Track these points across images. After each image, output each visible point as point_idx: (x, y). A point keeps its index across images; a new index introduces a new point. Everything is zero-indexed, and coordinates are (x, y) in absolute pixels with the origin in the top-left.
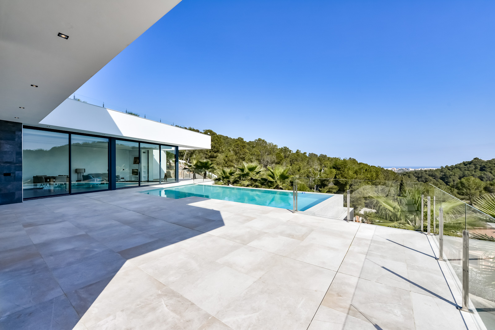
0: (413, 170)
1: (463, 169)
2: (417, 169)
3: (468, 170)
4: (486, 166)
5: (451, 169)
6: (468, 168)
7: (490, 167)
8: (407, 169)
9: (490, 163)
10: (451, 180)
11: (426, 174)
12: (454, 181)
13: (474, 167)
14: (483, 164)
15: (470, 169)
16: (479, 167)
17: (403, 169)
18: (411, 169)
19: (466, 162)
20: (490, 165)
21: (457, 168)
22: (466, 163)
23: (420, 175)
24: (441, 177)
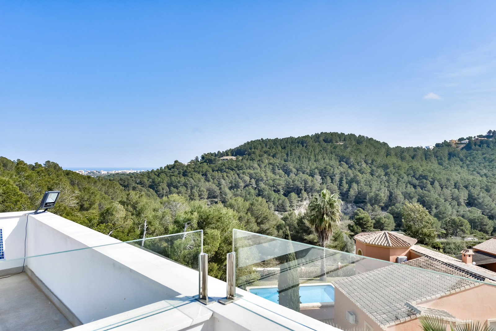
0: (106, 172)
1: (169, 175)
2: (110, 172)
3: (173, 175)
4: (187, 170)
5: (157, 174)
6: (172, 173)
7: (190, 172)
8: (99, 172)
9: (190, 167)
10: (160, 188)
11: (133, 180)
12: (163, 189)
13: (177, 172)
14: (185, 168)
15: (175, 174)
16: (182, 171)
17: (93, 172)
18: (104, 172)
19: (170, 165)
20: (190, 169)
21: (162, 172)
22: (170, 167)
23: (126, 184)
24: (150, 185)
